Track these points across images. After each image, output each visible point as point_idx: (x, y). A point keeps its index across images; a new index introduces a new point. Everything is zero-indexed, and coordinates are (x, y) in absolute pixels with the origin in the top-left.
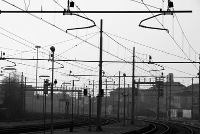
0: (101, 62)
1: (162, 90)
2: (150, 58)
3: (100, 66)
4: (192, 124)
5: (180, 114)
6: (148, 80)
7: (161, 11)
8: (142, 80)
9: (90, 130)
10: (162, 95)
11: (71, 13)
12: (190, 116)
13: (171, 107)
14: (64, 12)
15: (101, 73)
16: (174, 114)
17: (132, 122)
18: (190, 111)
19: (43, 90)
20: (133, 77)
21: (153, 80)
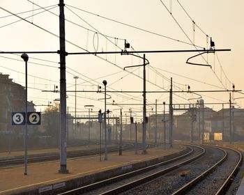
0: (145, 92)
1: (195, 116)
2: (189, 87)
3: (144, 96)
4: (224, 146)
5: (212, 137)
6: (182, 107)
7: (204, 50)
8: (177, 107)
9: (136, 153)
10: (195, 120)
11: (128, 53)
12: (221, 138)
13: (204, 131)
14: (122, 53)
15: (145, 102)
16: (207, 137)
17: (171, 146)
18: (221, 134)
19: (98, 118)
20: (171, 104)
21: (187, 107)
